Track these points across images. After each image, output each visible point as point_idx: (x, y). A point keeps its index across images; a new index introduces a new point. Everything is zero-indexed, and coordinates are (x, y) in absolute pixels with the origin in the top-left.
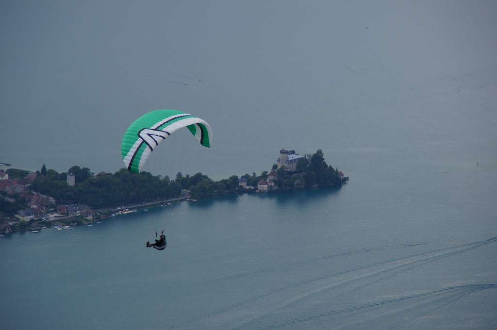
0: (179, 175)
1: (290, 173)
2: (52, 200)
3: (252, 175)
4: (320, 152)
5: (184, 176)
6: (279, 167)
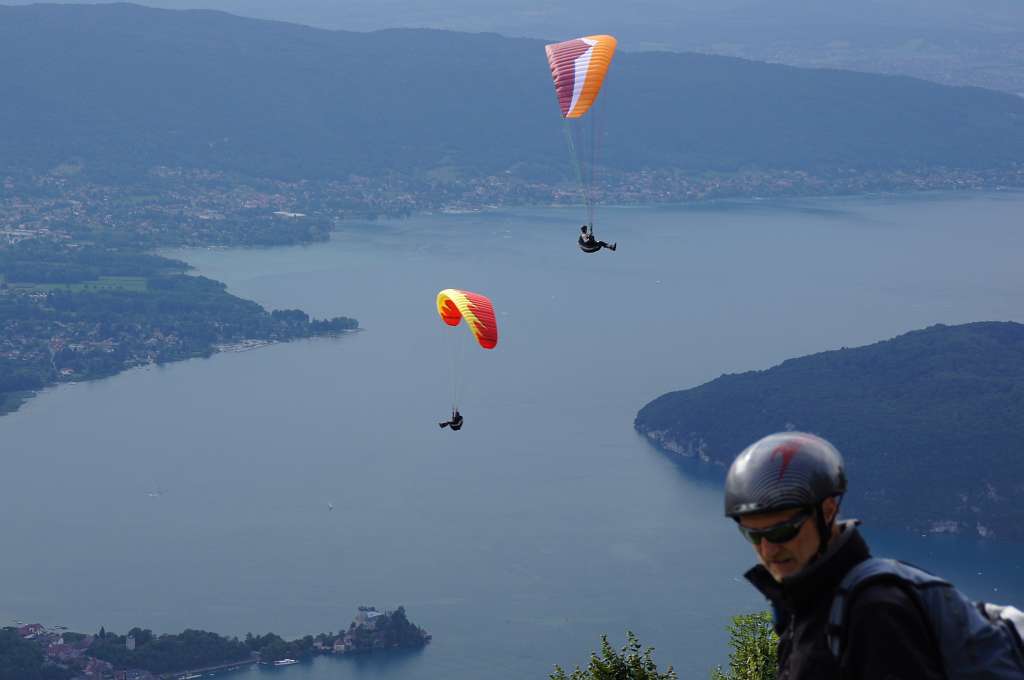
0: (250, 635)
1: (369, 632)
2: (109, 665)
3: (328, 634)
4: (401, 608)
5: (255, 636)
6: (357, 625)
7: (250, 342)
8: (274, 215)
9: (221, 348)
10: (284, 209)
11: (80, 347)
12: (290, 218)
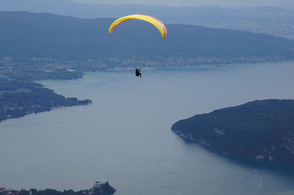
1: (99, 189)
3: (87, 189)
4: (108, 182)
5: (66, 190)
6: (95, 187)
7: (61, 107)
8: (67, 71)
9: (53, 108)
10: (69, 69)
11: (13, 109)
12: (71, 71)
